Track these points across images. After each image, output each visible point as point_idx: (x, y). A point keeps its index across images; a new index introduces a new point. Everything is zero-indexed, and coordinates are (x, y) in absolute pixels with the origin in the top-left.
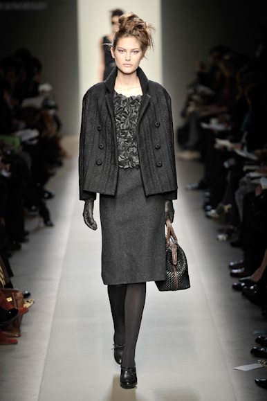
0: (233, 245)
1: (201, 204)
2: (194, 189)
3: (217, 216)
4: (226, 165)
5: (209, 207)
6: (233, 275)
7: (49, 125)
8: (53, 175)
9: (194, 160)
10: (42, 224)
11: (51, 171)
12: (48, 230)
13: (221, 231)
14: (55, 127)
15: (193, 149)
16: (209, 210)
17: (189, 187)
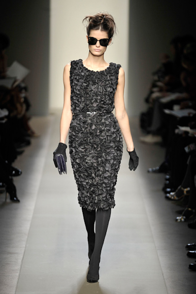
0: (190, 226)
1: (161, 187)
2: (154, 172)
3: (176, 198)
4: (187, 149)
5: (168, 190)
6: (190, 255)
7: (18, 106)
8: (21, 153)
9: (156, 144)
10: (8, 200)
11: (19, 150)
12: (15, 205)
13: (179, 213)
14: (24, 107)
15: (155, 133)
16: (169, 193)
17: (150, 169)
